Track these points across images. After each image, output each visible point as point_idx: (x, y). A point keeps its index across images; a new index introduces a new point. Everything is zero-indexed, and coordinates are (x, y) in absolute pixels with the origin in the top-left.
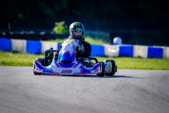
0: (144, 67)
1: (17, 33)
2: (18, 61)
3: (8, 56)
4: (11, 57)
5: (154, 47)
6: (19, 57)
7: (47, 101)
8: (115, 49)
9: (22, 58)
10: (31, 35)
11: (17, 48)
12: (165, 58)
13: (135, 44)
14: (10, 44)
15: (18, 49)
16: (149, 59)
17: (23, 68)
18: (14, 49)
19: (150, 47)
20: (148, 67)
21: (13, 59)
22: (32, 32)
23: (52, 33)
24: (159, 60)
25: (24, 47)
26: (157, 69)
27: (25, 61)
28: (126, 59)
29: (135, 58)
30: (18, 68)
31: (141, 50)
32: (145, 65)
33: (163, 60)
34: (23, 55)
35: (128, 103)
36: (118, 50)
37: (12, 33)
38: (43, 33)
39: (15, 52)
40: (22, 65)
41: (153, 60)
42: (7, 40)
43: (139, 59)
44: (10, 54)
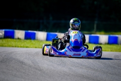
5: (29, 31)
8: (1, 33)
12: (37, 40)
13: (16, 29)
16: (26, 40)
19: (27, 31)
20: (25, 46)
24: (33, 41)
28: (9, 40)
29: (16, 39)
31: (20, 33)
32: (23, 44)
33: (36, 41)
36: (3, 33)
41: (28, 41)
43: (18, 40)
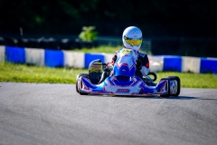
0: (195, 84)
1: (33, 40)
2: (33, 77)
3: (21, 70)
4: (24, 71)
5: (209, 59)
6: (35, 72)
7: (71, 127)
8: (158, 62)
9: (40, 72)
10: (51, 43)
11: (32, 59)
13: (184, 55)
14: (24, 55)
15: (34, 61)
16: (202, 75)
17: (40, 85)
18: (28, 60)
19: (204, 59)
20: (200, 85)
21: (28, 74)
22: (51, 39)
23: (77, 40)
24: (215, 76)
25: (41, 58)
26: (213, 88)
27: (43, 76)
29: (184, 73)
30: (34, 85)
31: (192, 63)
32: (197, 81)
34: (40, 69)
35: (175, 131)
36: (162, 62)
37: (25, 40)
38: (65, 41)
39: (30, 65)
40: (39, 81)
41: (207, 76)
42: (19, 50)
43: (188, 75)
44: (24, 68)
